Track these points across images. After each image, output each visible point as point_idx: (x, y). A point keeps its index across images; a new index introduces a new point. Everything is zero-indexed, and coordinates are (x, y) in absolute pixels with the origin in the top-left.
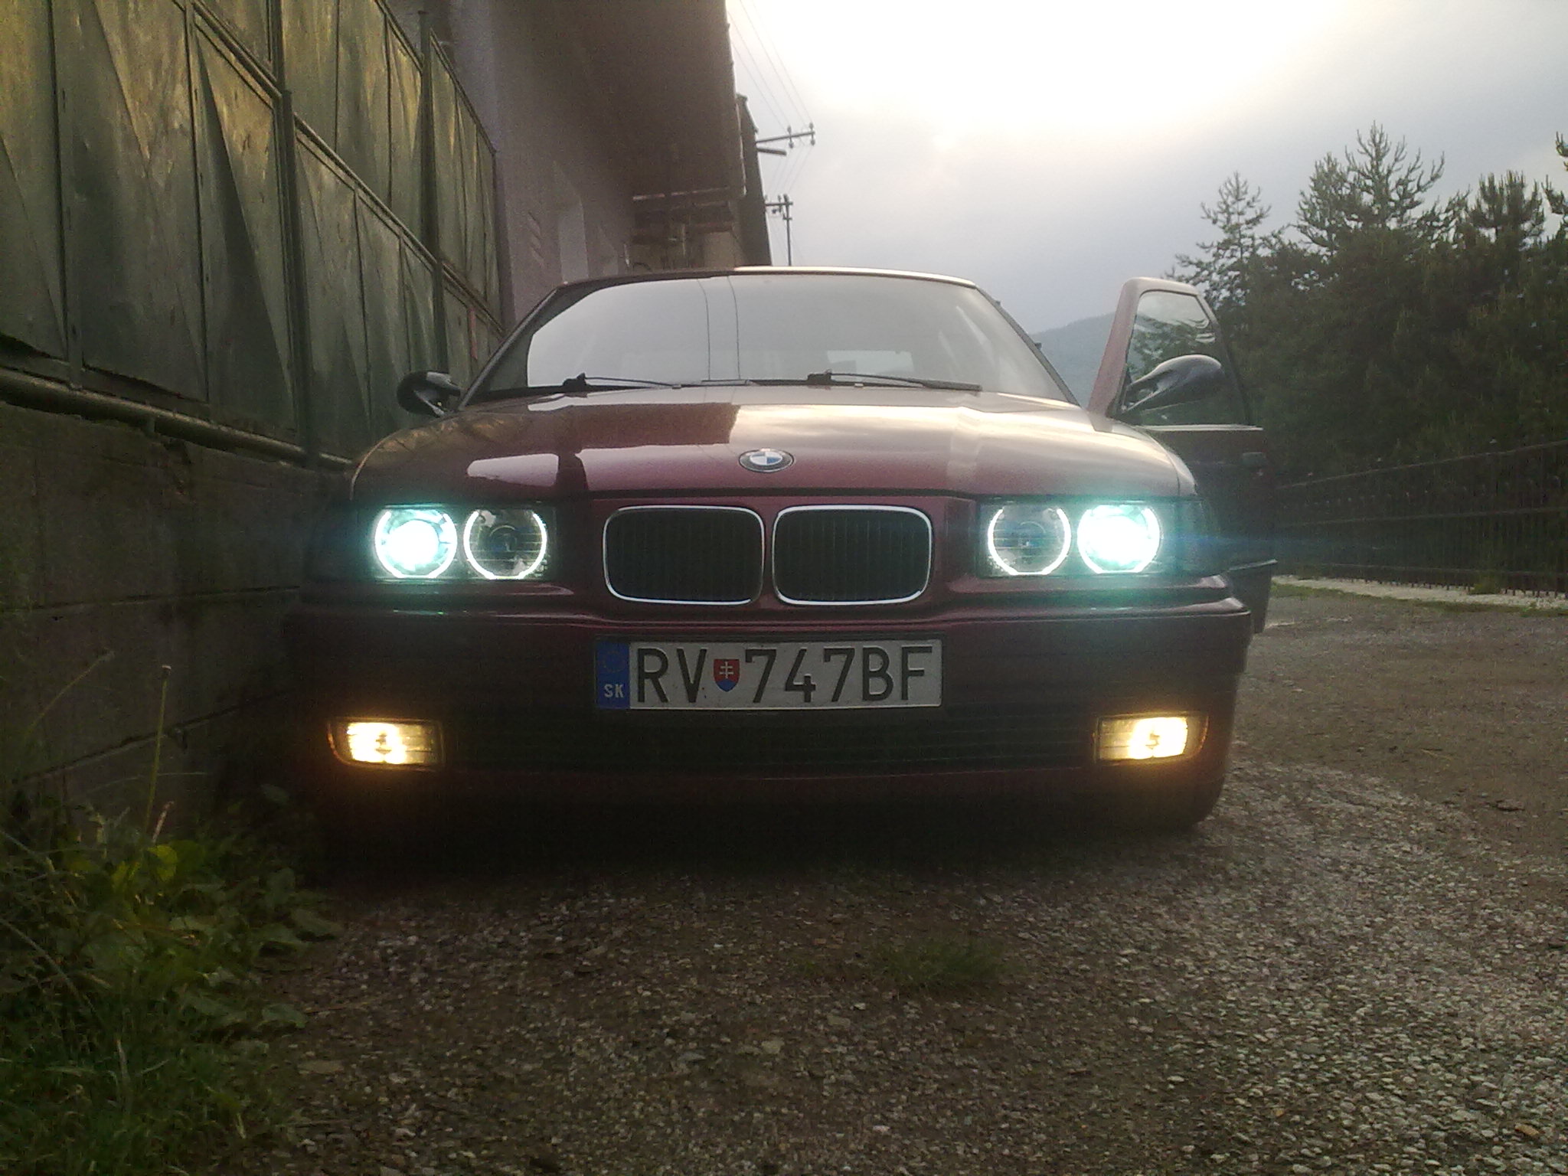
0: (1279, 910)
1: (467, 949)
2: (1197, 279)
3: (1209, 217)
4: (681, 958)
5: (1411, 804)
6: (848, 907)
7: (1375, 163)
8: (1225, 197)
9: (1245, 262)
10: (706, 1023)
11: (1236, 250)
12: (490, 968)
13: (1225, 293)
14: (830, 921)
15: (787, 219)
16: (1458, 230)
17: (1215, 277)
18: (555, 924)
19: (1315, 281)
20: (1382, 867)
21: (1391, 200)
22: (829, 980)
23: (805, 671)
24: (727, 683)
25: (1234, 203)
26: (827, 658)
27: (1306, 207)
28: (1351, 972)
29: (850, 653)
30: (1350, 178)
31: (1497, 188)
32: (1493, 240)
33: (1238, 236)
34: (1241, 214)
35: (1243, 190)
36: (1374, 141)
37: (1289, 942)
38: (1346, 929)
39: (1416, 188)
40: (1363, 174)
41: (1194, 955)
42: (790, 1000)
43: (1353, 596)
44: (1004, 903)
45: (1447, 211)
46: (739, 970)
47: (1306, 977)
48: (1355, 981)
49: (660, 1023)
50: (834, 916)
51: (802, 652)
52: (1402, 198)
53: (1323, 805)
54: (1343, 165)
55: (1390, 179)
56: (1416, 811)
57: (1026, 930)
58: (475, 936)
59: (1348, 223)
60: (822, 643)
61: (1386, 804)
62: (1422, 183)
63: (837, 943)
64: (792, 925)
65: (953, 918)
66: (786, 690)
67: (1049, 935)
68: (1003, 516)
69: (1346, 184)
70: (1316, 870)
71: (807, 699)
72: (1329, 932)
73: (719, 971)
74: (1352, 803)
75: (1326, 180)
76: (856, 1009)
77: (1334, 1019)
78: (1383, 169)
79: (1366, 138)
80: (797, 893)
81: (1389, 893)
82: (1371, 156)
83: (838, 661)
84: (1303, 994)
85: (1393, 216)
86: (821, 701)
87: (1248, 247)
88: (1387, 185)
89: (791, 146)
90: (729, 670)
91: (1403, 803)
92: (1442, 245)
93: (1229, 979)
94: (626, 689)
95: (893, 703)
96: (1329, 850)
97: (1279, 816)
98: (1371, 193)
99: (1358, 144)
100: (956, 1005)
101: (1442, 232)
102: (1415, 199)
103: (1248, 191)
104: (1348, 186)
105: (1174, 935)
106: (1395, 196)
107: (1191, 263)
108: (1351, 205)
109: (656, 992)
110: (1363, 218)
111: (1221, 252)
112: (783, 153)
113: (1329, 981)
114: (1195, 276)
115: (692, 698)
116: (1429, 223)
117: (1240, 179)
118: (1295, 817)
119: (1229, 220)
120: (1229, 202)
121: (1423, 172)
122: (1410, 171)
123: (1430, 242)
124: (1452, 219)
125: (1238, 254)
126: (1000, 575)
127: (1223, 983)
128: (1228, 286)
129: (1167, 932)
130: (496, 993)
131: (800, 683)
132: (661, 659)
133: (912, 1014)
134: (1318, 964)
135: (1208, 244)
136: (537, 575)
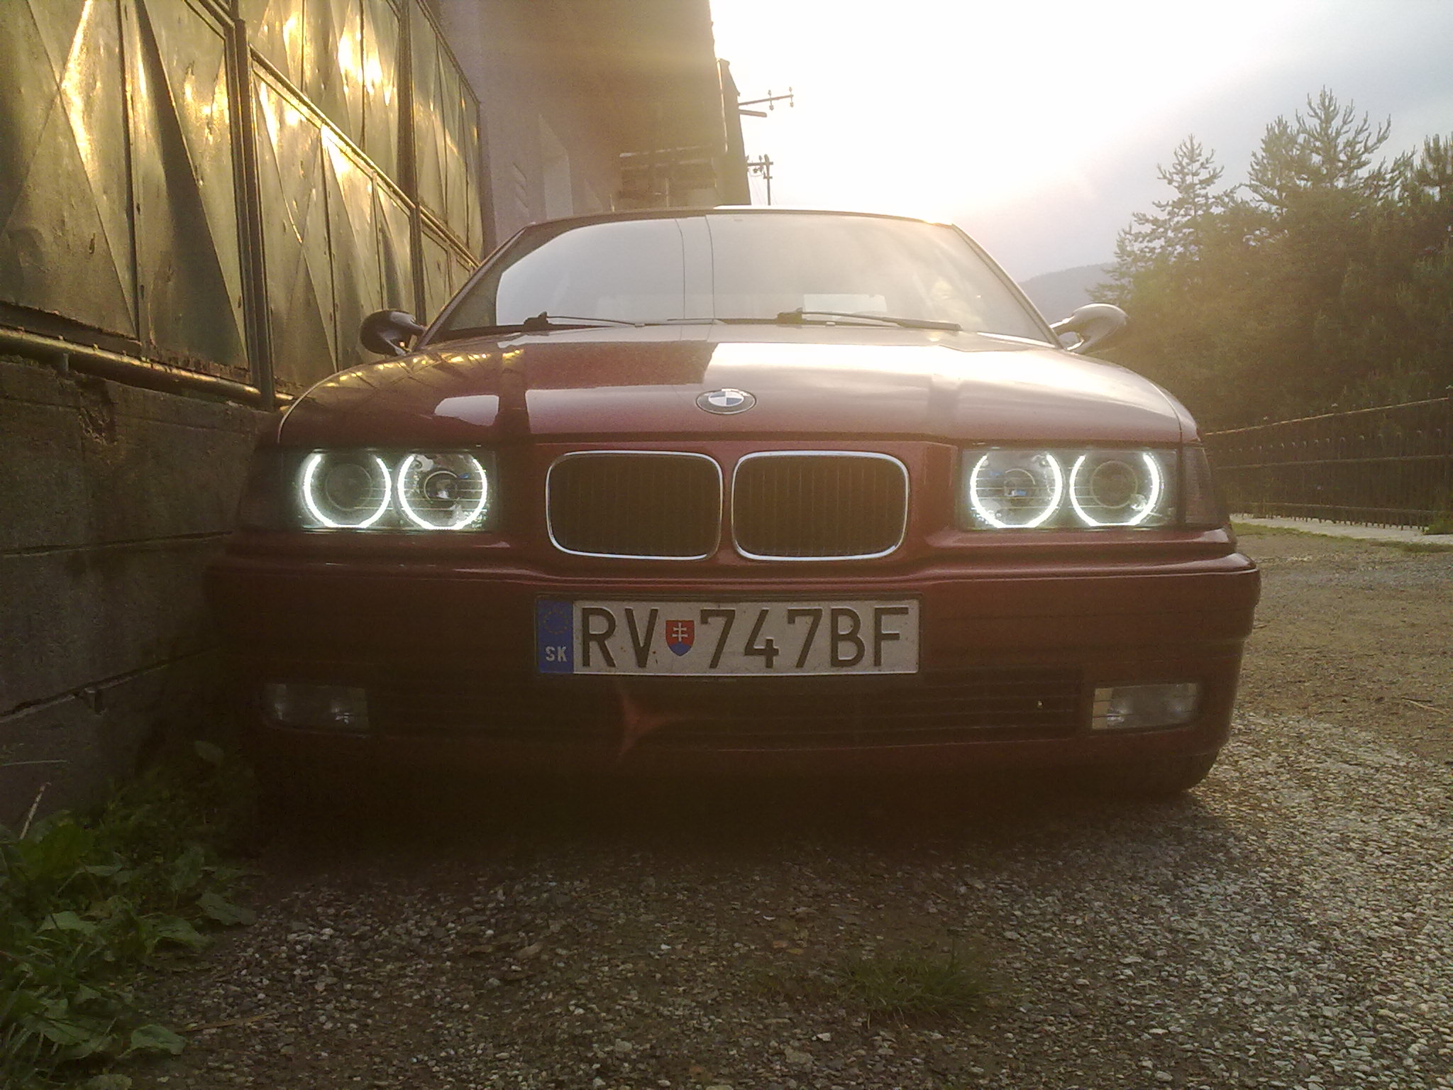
0: (1293, 901)
1: (386, 944)
2: (1153, 236)
3: (1165, 177)
4: (623, 963)
5: (1411, 765)
6: (813, 897)
7: (1324, 125)
8: (1180, 159)
9: (1199, 219)
10: (643, 1057)
11: (1191, 209)
12: (408, 971)
13: (1179, 249)
14: (792, 917)
15: (768, 177)
16: (1404, 188)
17: (1170, 234)
18: (488, 913)
19: (1266, 237)
20: (1398, 844)
21: (1340, 161)
22: (789, 998)
23: (766, 634)
24: (680, 646)
25: (1188, 164)
26: (791, 620)
27: (1257, 167)
28: (1391, 991)
29: (817, 614)
30: (1301, 139)
31: (1442, 147)
32: (1437, 198)
33: (1192, 195)
34: (1195, 174)
35: (1197, 152)
36: (1323, 103)
37: (1312, 947)
38: (1373, 929)
39: (1363, 149)
40: (1313, 136)
41: (1207, 964)
42: (742, 1025)
43: (1308, 535)
44: (986, 890)
45: (1393, 171)
46: (687, 981)
47: (1340, 996)
48: (1399, 1004)
49: (590, 1055)
50: (798, 910)
51: (763, 614)
52: (1350, 158)
53: (1318, 766)
54: (1293, 126)
55: (1339, 140)
56: (1420, 772)
57: (1015, 928)
58: (399, 928)
59: (1298, 182)
60: (785, 604)
61: (1384, 765)
62: (1370, 144)
63: (800, 946)
64: (749, 922)
65: (931, 911)
66: (746, 655)
67: (1039, 935)
68: (987, 463)
69: (1297, 146)
70: (1325, 848)
71: (769, 665)
72: (1355, 933)
73: (664, 982)
74: (1347, 762)
75: (1277, 140)
76: (818, 1039)
77: (1385, 1062)
78: (1332, 131)
79: (1316, 102)
80: (757, 878)
81: (1411, 879)
82: (1320, 118)
83: (803, 623)
84: (1342, 1022)
85: (1341, 176)
86: (784, 667)
87: (1201, 205)
88: (1336, 147)
89: (772, 108)
90: (683, 632)
91: (1402, 764)
92: (1388, 203)
93: (1253, 1000)
94: (569, 653)
95: (865, 668)
96: (1334, 823)
97: (1273, 778)
98: (1319, 154)
99: (1309, 108)
100: (937, 1036)
101: (1388, 191)
102: (1363, 159)
103: (1202, 153)
104: (1299, 147)
105: (1181, 936)
106: (1343, 157)
107: (1147, 221)
108: (1301, 166)
109: (590, 1008)
110: (1312, 177)
111: (1176, 210)
112: (763, 115)
113: (1368, 1003)
114: (1152, 233)
115: (642, 662)
116: (1375, 183)
117: (1194, 142)
118: (1290, 779)
119: (1183, 180)
120: (1184, 163)
121: (1370, 134)
122: (1358, 133)
123: (1376, 201)
124: (1398, 179)
125: (1192, 212)
126: (984, 528)
127: (1246, 1006)
128: (1182, 242)
129: (1171, 931)
130: (410, 1005)
131: (763, 647)
132: (608, 620)
133: (885, 1050)
134: (1351, 979)
135: (1163, 203)
136: (473, 526)
